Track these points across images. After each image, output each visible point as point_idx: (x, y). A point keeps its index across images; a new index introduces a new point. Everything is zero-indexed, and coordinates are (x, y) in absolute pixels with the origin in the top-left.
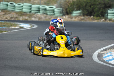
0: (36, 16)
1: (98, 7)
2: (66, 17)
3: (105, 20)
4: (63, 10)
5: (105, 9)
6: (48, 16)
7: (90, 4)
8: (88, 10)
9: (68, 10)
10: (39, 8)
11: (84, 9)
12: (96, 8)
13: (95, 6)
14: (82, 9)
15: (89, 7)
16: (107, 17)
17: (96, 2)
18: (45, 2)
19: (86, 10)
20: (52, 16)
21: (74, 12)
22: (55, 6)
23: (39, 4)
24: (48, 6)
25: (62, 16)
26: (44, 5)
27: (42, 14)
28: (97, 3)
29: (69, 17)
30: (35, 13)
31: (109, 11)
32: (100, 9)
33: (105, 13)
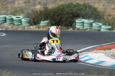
0: (3, 26)
1: (66, 16)
2: (33, 27)
3: (74, 29)
4: (30, 20)
5: (73, 18)
6: (15, 26)
7: (58, 13)
8: (56, 20)
9: (35, 20)
10: (5, 18)
11: (51, 19)
12: (64, 18)
13: (63, 16)
14: (50, 19)
15: (57, 17)
16: (75, 26)
17: (64, 11)
18: (11, 12)
19: (54, 19)
20: (19, 26)
21: (42, 22)
22: (22, 16)
23: (6, 15)
24: (15, 16)
25: (30, 26)
26: (11, 15)
27: (9, 24)
28: (65, 13)
29: (36, 27)
30: (2, 23)
31: (77, 21)
32: (68, 18)
33: (73, 23)
